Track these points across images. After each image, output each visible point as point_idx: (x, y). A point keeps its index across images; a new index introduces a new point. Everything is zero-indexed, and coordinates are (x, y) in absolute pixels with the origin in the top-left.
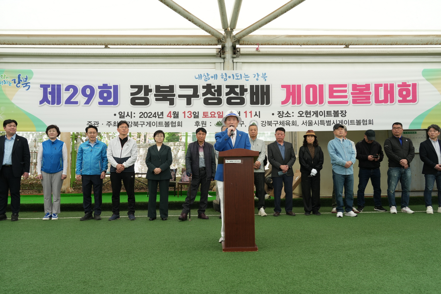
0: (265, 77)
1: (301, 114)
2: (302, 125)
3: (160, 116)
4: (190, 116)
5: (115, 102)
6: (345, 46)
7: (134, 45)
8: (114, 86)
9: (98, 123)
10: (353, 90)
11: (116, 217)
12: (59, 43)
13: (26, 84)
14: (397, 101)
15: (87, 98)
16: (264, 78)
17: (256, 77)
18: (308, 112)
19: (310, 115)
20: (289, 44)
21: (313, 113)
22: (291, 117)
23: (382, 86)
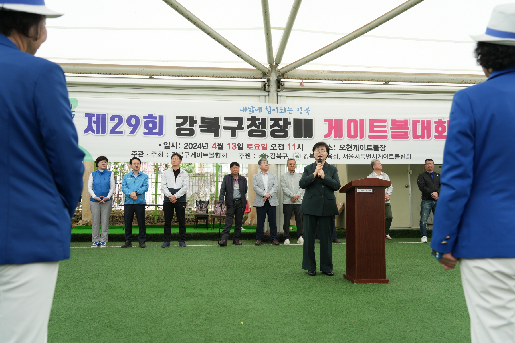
1: (342, 148)
2: (343, 158)
3: (205, 148)
4: (234, 148)
5: (161, 133)
6: (384, 82)
7: (180, 76)
8: (159, 116)
9: (143, 153)
10: (392, 126)
11: (168, 244)
12: (104, 72)
14: (434, 137)
15: (132, 128)
16: (307, 112)
17: (300, 111)
18: (349, 146)
19: (351, 149)
20: (332, 79)
21: (354, 147)
22: (332, 150)
23: (419, 122)
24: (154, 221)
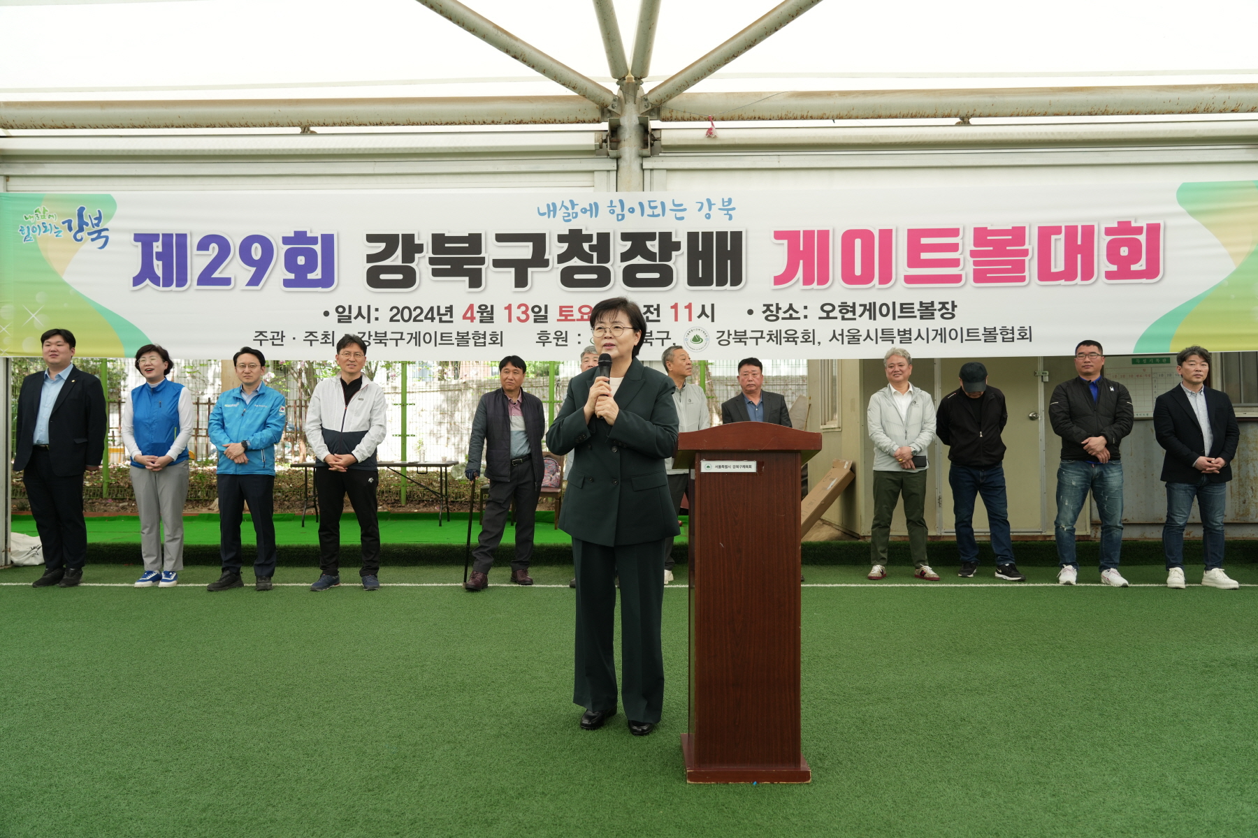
0: (728, 210)
1: (828, 312)
2: (830, 341)
3: (444, 318)
4: (523, 317)
5: (327, 280)
6: (958, 120)
7: (377, 125)
8: (323, 236)
9: (283, 336)
10: (975, 245)
11: (331, 580)
12: (181, 122)
13: (99, 233)
14: (1103, 275)
15: (253, 269)
16: (726, 212)
17: (706, 209)
18: (849, 306)
19: (854, 314)
20: (799, 117)
21: (862, 308)
22: (799, 318)
23: (1060, 233)
24: (398, 500)
